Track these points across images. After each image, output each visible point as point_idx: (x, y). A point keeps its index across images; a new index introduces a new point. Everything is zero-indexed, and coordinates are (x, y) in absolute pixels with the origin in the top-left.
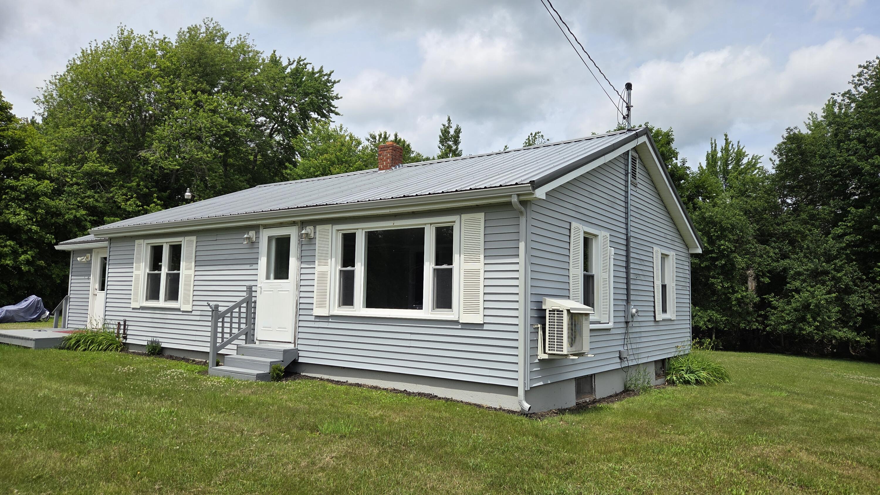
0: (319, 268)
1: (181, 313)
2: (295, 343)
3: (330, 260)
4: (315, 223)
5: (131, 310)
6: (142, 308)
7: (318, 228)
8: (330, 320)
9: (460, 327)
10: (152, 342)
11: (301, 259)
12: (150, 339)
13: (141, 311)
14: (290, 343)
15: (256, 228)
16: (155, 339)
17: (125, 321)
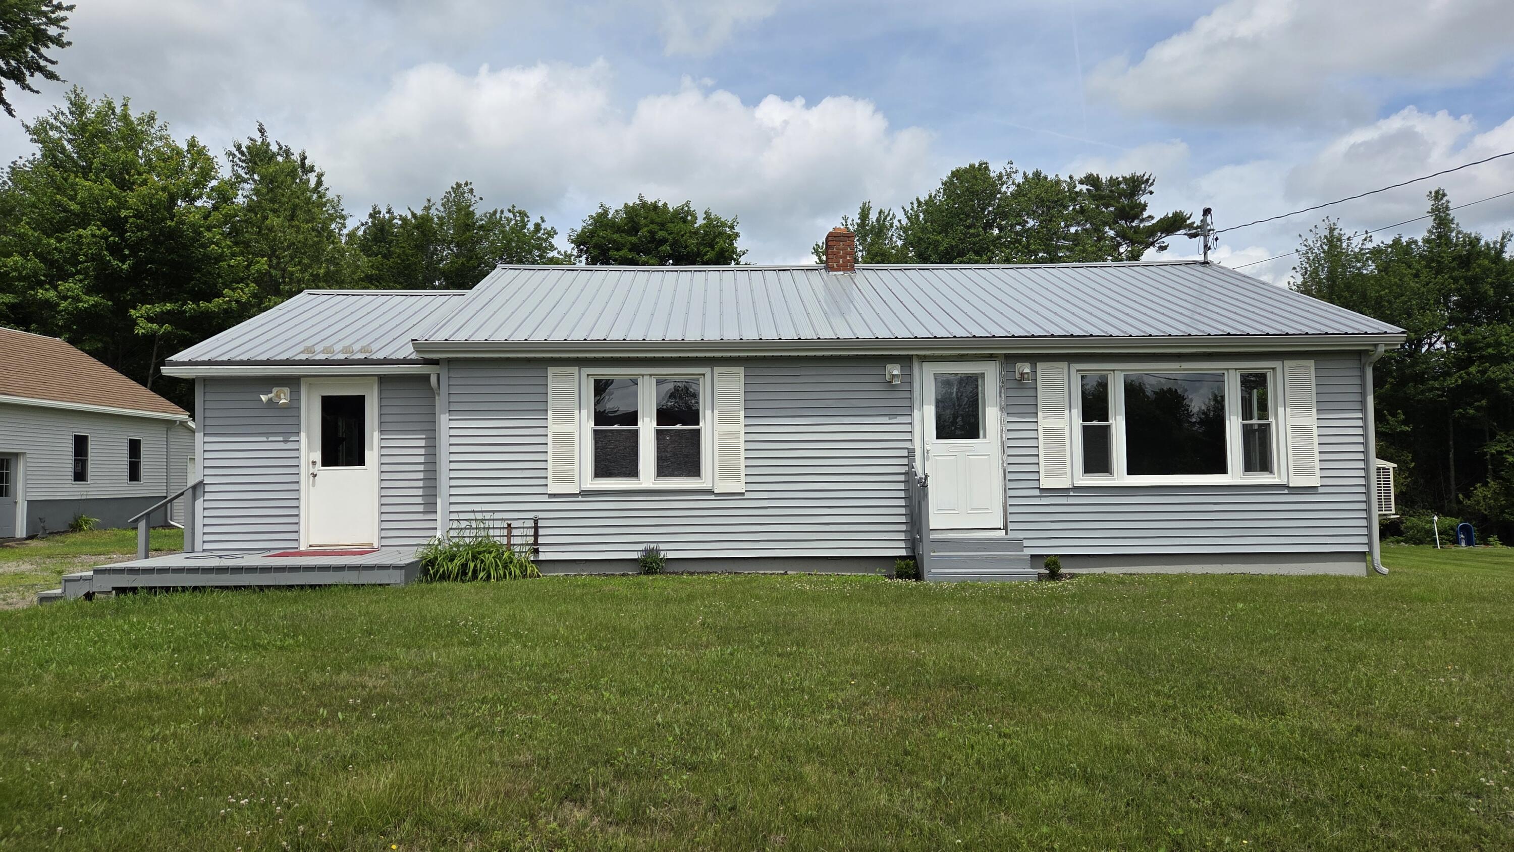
0: (1044, 422)
1: (713, 497)
2: (1005, 528)
3: (1067, 412)
4: (1033, 359)
5: (546, 498)
6: (585, 493)
7: (1040, 366)
8: (1072, 494)
9: (1286, 491)
10: (648, 552)
11: (1007, 409)
12: (642, 547)
13: (580, 499)
14: (1000, 529)
15: (906, 361)
16: (652, 546)
17: (536, 521)
